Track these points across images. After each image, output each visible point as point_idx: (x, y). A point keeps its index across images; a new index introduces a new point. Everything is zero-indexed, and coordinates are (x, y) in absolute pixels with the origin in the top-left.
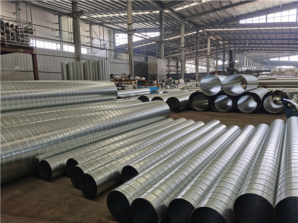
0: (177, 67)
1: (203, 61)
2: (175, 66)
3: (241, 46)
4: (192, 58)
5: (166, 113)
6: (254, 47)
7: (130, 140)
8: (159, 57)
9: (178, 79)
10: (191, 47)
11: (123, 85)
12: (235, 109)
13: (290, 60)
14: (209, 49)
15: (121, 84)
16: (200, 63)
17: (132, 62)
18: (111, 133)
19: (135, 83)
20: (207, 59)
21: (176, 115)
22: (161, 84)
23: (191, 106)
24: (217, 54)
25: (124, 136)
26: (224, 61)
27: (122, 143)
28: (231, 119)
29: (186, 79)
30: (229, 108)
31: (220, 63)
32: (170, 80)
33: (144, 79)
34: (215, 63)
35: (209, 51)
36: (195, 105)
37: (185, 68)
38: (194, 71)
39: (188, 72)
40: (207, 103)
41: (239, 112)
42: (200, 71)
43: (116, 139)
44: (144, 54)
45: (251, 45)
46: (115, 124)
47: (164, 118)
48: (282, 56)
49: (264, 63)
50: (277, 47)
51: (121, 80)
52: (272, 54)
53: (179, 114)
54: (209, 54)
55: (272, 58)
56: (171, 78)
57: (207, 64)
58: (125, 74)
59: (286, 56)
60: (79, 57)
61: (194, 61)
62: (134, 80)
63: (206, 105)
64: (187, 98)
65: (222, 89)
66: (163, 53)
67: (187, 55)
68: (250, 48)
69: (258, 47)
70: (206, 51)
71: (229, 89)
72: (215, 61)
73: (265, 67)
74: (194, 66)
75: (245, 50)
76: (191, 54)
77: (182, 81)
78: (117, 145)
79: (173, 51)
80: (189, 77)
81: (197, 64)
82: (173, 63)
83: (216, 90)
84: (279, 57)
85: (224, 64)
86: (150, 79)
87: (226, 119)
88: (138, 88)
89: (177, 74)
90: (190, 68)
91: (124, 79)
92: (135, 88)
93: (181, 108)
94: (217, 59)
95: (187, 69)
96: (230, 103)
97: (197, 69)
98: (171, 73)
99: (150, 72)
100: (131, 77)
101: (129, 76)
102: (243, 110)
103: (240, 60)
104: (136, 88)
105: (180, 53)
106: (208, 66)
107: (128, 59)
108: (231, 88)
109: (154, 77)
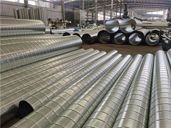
0: (93, 16)
1: (108, 13)
2: (91, 16)
3: (131, 4)
4: (102, 10)
5: (79, 45)
6: (138, 5)
7: (63, 60)
8: (81, 9)
9: (93, 23)
10: (102, 3)
11: (57, 26)
12: (127, 42)
13: (158, 14)
14: (112, 5)
15: (56, 25)
16: (106, 14)
17: (63, 11)
18: (49, 56)
19: (65, 25)
20: (111, 12)
21: (88, 46)
22: (82, 26)
23: (99, 40)
24: (117, 8)
25: (59, 57)
26: (121, 13)
27: (57, 62)
28: (125, 49)
29: (98, 24)
30: (123, 42)
31: (118, 14)
32: (88, 24)
33: (71, 22)
34: (115, 14)
35: (112, 6)
36: (101, 39)
37: (97, 17)
38: (103, 19)
39: (99, 20)
40: (109, 39)
41: (130, 44)
42: (106, 19)
43: (54, 59)
44: (71, 6)
45: (137, 4)
46: (52, 49)
47: (78, 48)
48: (154, 11)
49: (143, 16)
50: (152, 5)
51: (55, 23)
52: (148, 10)
53: (90, 45)
54: (112, 8)
55: (148, 12)
56: (88, 23)
57: (111, 15)
58: (58, 19)
59: (156, 11)
60: (27, 6)
61: (103, 13)
62: (64, 23)
63: (109, 40)
64: (96, 35)
65: (119, 28)
66: (84, 7)
67: (99, 8)
68: (136, 6)
69: (141, 5)
70: (110, 7)
71: (124, 29)
72: (116, 13)
73: (143, 18)
74: (103, 16)
75: (133, 7)
76: (101, 8)
77: (95, 24)
78: (54, 64)
79: (90, 6)
80: (100, 23)
81: (104, 15)
82: (90, 14)
83: (115, 30)
84: (152, 12)
85: (120, 15)
86: (75, 23)
87: (121, 49)
88: (67, 28)
89: (93, 21)
90: (100, 17)
91: (57, 22)
92: (64, 28)
93: (92, 41)
94: (117, 12)
95: (98, 18)
96: (124, 39)
97: (104, 18)
98: (89, 20)
99: (75, 18)
100: (63, 21)
101: (61, 20)
102: (132, 43)
103: (130, 13)
104: (66, 28)
105: (94, 7)
106: (111, 16)
107: (61, 9)
108: (125, 28)
109: (78, 22)
